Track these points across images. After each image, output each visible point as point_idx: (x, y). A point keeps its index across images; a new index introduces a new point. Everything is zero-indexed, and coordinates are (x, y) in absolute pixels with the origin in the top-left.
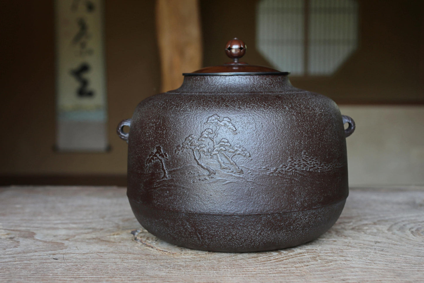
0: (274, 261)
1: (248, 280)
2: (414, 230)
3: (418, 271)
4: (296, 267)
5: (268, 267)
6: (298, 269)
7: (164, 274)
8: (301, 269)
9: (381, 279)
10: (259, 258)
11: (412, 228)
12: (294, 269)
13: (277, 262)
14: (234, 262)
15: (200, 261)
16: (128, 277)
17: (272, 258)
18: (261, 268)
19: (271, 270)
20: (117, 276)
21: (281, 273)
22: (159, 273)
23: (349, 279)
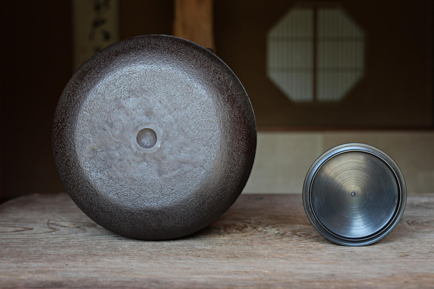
0: (295, 241)
1: (277, 251)
2: (410, 222)
3: (410, 246)
4: (313, 244)
5: (291, 244)
6: (315, 245)
7: (210, 248)
8: (317, 245)
9: (381, 251)
10: (283, 239)
11: (409, 221)
12: (312, 245)
13: (298, 241)
14: (264, 241)
15: (236, 241)
16: (182, 250)
17: (294, 239)
18: (286, 245)
19: (294, 246)
20: (173, 249)
21: (302, 247)
22: (205, 248)
23: (356, 251)
